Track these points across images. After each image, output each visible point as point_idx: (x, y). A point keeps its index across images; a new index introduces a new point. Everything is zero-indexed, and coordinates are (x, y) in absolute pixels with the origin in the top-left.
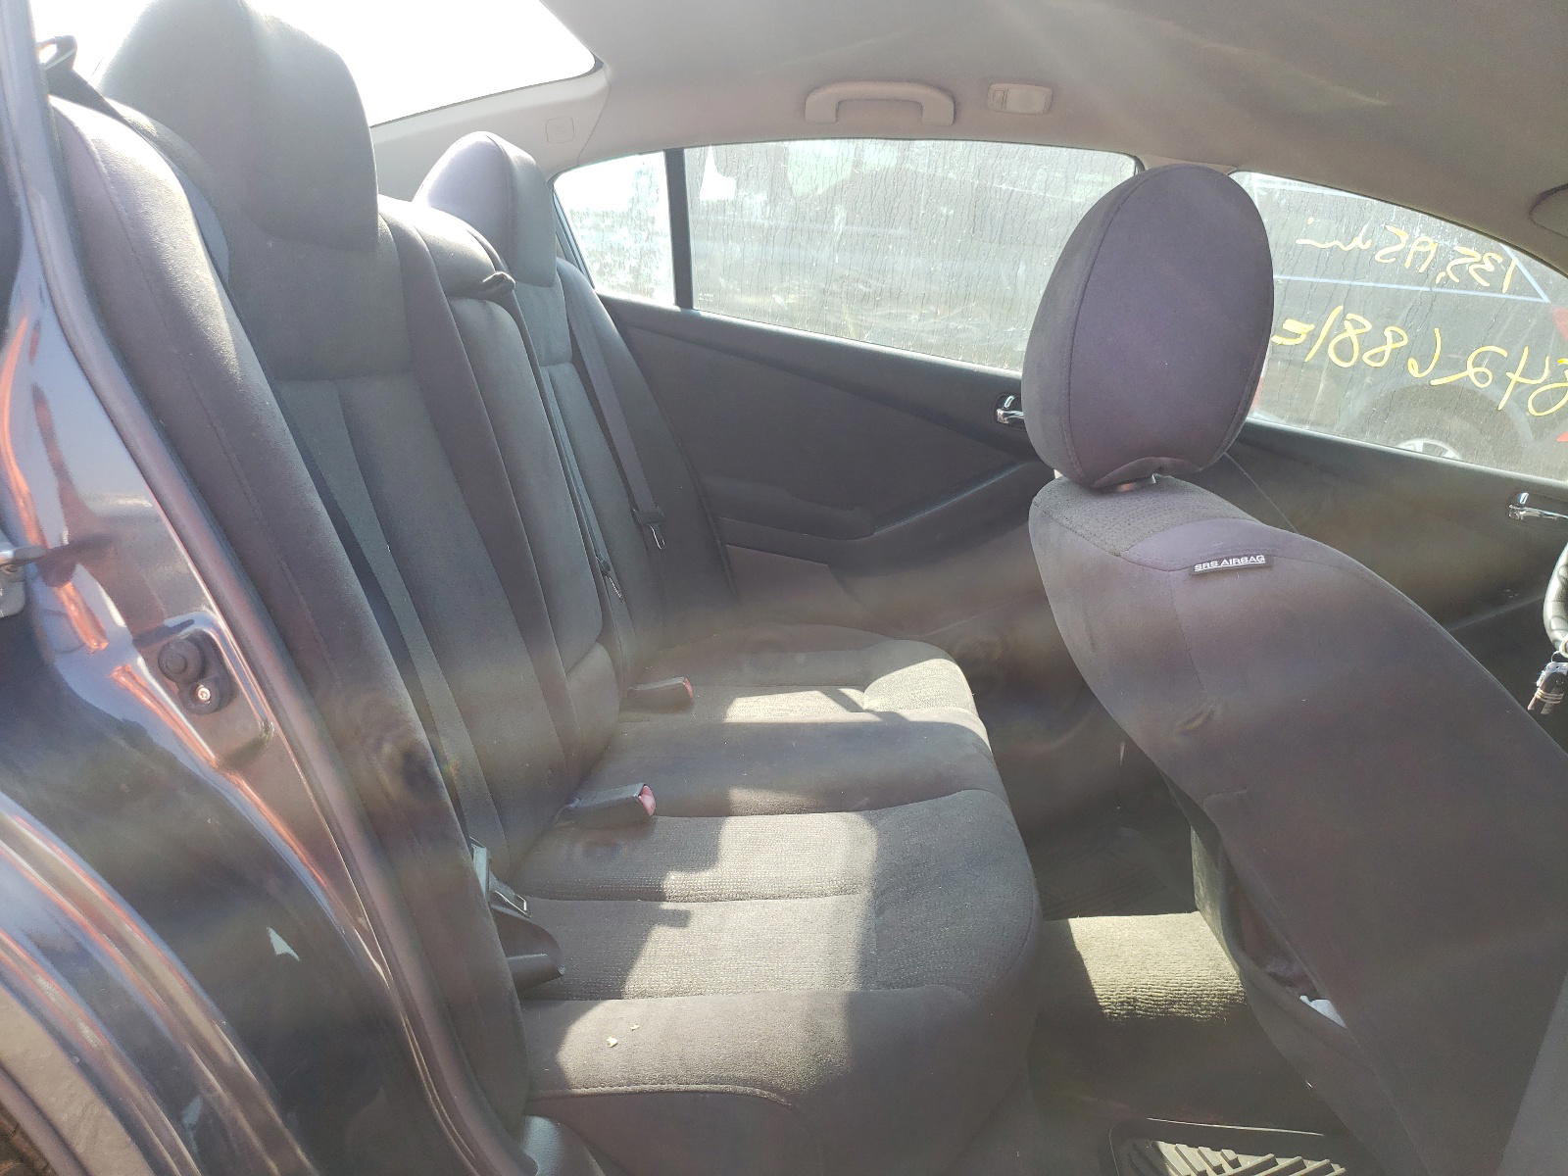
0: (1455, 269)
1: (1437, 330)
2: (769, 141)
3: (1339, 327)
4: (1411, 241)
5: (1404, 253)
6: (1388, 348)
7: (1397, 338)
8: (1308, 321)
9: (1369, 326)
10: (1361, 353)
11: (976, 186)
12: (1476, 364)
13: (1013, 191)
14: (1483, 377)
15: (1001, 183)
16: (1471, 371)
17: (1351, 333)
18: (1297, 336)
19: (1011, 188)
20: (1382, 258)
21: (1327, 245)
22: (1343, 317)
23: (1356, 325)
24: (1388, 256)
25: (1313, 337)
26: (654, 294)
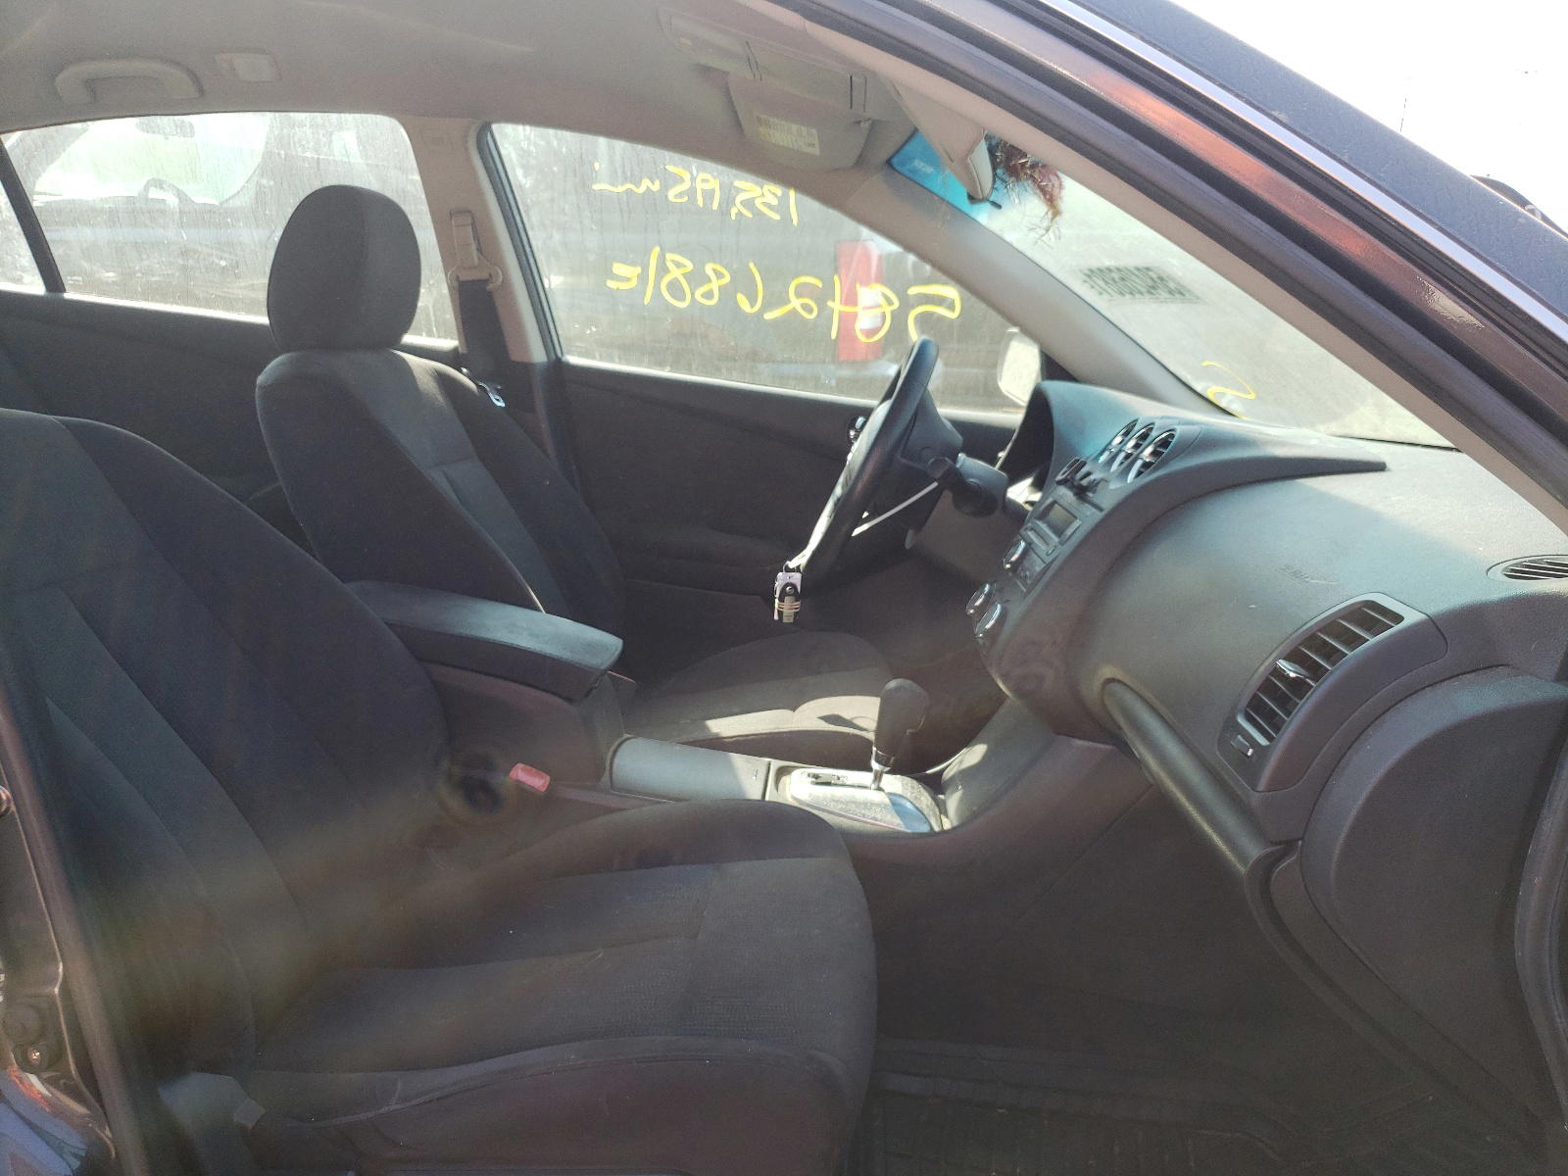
0: (743, 203)
1: (752, 265)
2: (75, 122)
3: (662, 269)
4: (693, 179)
5: (692, 192)
6: (715, 285)
7: (719, 276)
8: (633, 264)
9: (690, 266)
10: (693, 294)
11: (283, 156)
12: (799, 295)
13: (318, 159)
14: (807, 308)
15: (304, 152)
16: (796, 303)
17: (675, 273)
18: (628, 280)
19: (316, 156)
20: (676, 196)
21: (621, 189)
22: (662, 258)
23: (678, 265)
24: (680, 195)
25: (643, 278)
26: (24, 280)
